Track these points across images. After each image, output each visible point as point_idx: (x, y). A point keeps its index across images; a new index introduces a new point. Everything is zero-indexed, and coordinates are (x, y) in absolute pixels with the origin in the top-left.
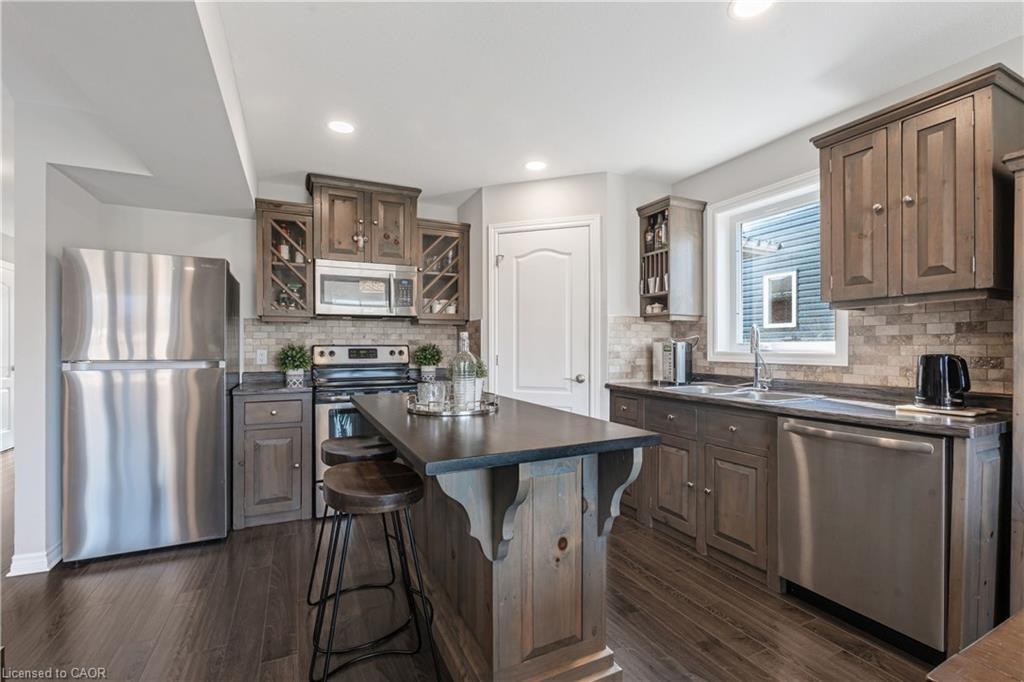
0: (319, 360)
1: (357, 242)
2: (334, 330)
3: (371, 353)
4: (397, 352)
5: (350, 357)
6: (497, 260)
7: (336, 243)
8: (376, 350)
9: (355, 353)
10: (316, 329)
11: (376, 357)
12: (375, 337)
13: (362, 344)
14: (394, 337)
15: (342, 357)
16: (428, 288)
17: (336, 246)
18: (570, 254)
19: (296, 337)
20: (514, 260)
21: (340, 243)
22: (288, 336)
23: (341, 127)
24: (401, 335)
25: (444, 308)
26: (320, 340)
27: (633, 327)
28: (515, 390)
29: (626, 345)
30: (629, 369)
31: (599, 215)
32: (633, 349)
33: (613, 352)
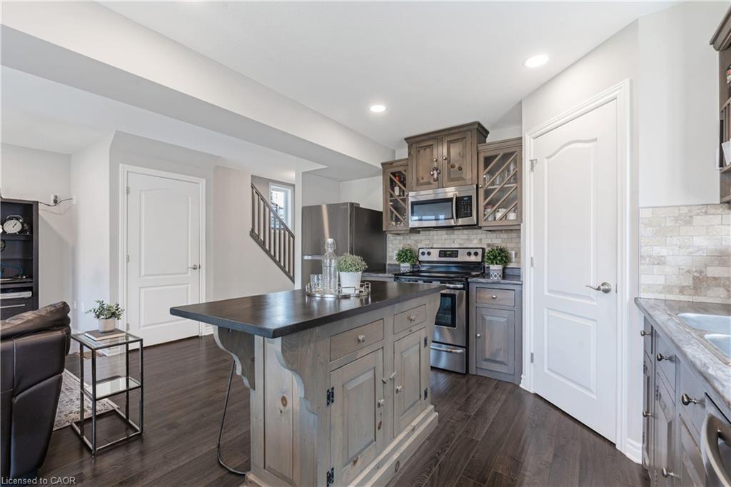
0: (421, 258)
1: (433, 175)
2: (435, 237)
3: (454, 253)
4: (473, 253)
5: (440, 256)
6: (532, 164)
7: (420, 179)
8: (457, 251)
9: (443, 253)
10: (423, 238)
11: (457, 257)
12: (462, 242)
13: (452, 246)
14: (475, 241)
15: (435, 256)
16: (487, 200)
17: (421, 181)
18: (596, 140)
19: (413, 242)
20: (546, 160)
21: (423, 178)
22: (409, 242)
23: (378, 109)
24: (481, 240)
25: (505, 216)
26: (426, 244)
27: (698, 220)
28: (546, 293)
29: (680, 247)
30: (689, 282)
31: (627, 81)
32: (700, 253)
33: (650, 257)
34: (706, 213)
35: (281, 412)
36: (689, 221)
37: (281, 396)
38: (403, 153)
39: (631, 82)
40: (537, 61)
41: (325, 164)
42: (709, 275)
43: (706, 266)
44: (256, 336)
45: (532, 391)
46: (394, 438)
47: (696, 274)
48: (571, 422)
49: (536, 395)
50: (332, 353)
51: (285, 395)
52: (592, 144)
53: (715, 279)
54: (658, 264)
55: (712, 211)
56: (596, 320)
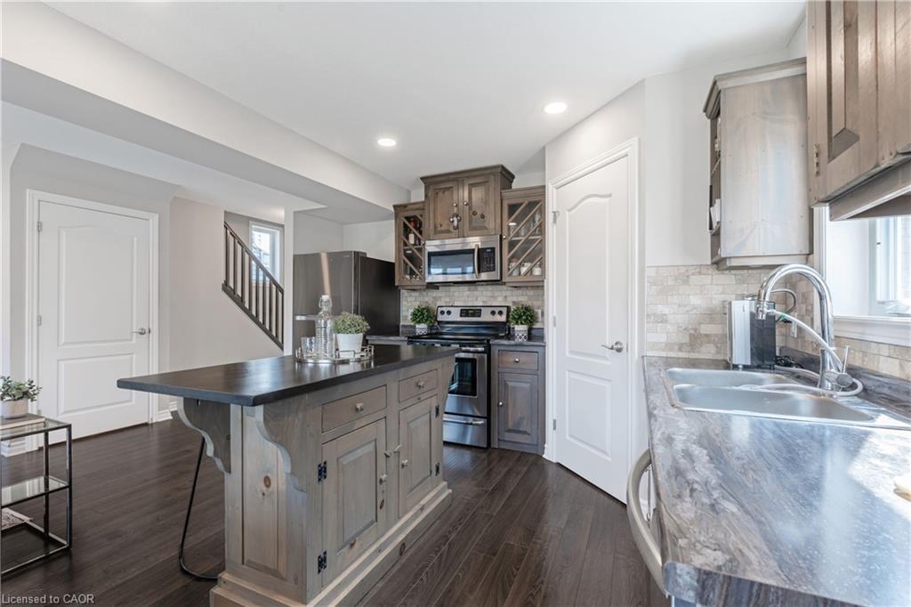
0: (440, 318)
1: (453, 222)
2: (456, 294)
3: (476, 312)
4: (497, 312)
5: (461, 316)
6: (555, 216)
7: (439, 226)
8: (481, 310)
9: (465, 312)
10: (443, 294)
11: (479, 316)
12: (485, 299)
13: (475, 304)
14: (500, 299)
15: (455, 316)
16: (512, 253)
17: (439, 229)
18: (610, 195)
19: (432, 300)
20: (567, 213)
21: (442, 226)
22: (426, 299)
23: (387, 142)
24: (506, 297)
25: (531, 270)
26: (446, 302)
27: (694, 279)
28: (567, 354)
29: (679, 305)
30: (686, 339)
31: (636, 139)
32: (695, 311)
33: (654, 315)
34: (700, 273)
35: (264, 494)
36: (685, 280)
37: (264, 476)
38: (418, 195)
39: (639, 139)
40: (556, 109)
41: (323, 204)
42: (702, 332)
43: (700, 323)
44: (232, 405)
45: (554, 461)
46: (399, 518)
47: (692, 332)
48: (589, 488)
49: (559, 465)
50: (324, 423)
51: (269, 475)
52: (606, 200)
53: (707, 335)
54: (661, 322)
55: (704, 271)
56: (610, 381)
